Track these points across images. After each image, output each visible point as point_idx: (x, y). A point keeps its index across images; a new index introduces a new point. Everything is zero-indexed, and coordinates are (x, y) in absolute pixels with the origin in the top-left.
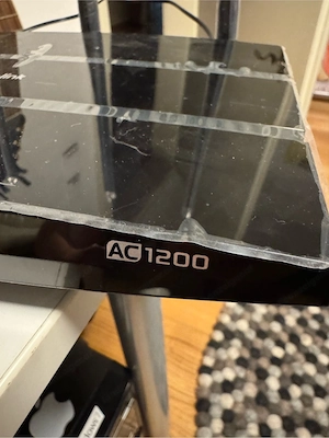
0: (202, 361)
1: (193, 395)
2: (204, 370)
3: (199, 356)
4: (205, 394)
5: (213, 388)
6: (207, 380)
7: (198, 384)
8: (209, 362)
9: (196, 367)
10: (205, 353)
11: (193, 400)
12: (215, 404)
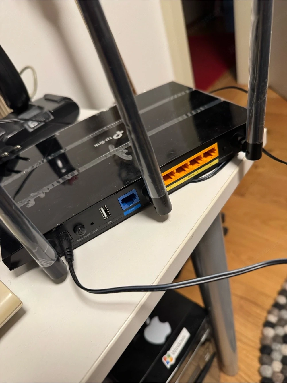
0: (266, 318)
1: (258, 341)
2: (268, 324)
3: (265, 314)
4: (268, 342)
5: (276, 338)
6: (270, 332)
7: (263, 334)
8: (273, 319)
9: (262, 322)
10: (269, 312)
11: (259, 346)
12: (276, 350)
